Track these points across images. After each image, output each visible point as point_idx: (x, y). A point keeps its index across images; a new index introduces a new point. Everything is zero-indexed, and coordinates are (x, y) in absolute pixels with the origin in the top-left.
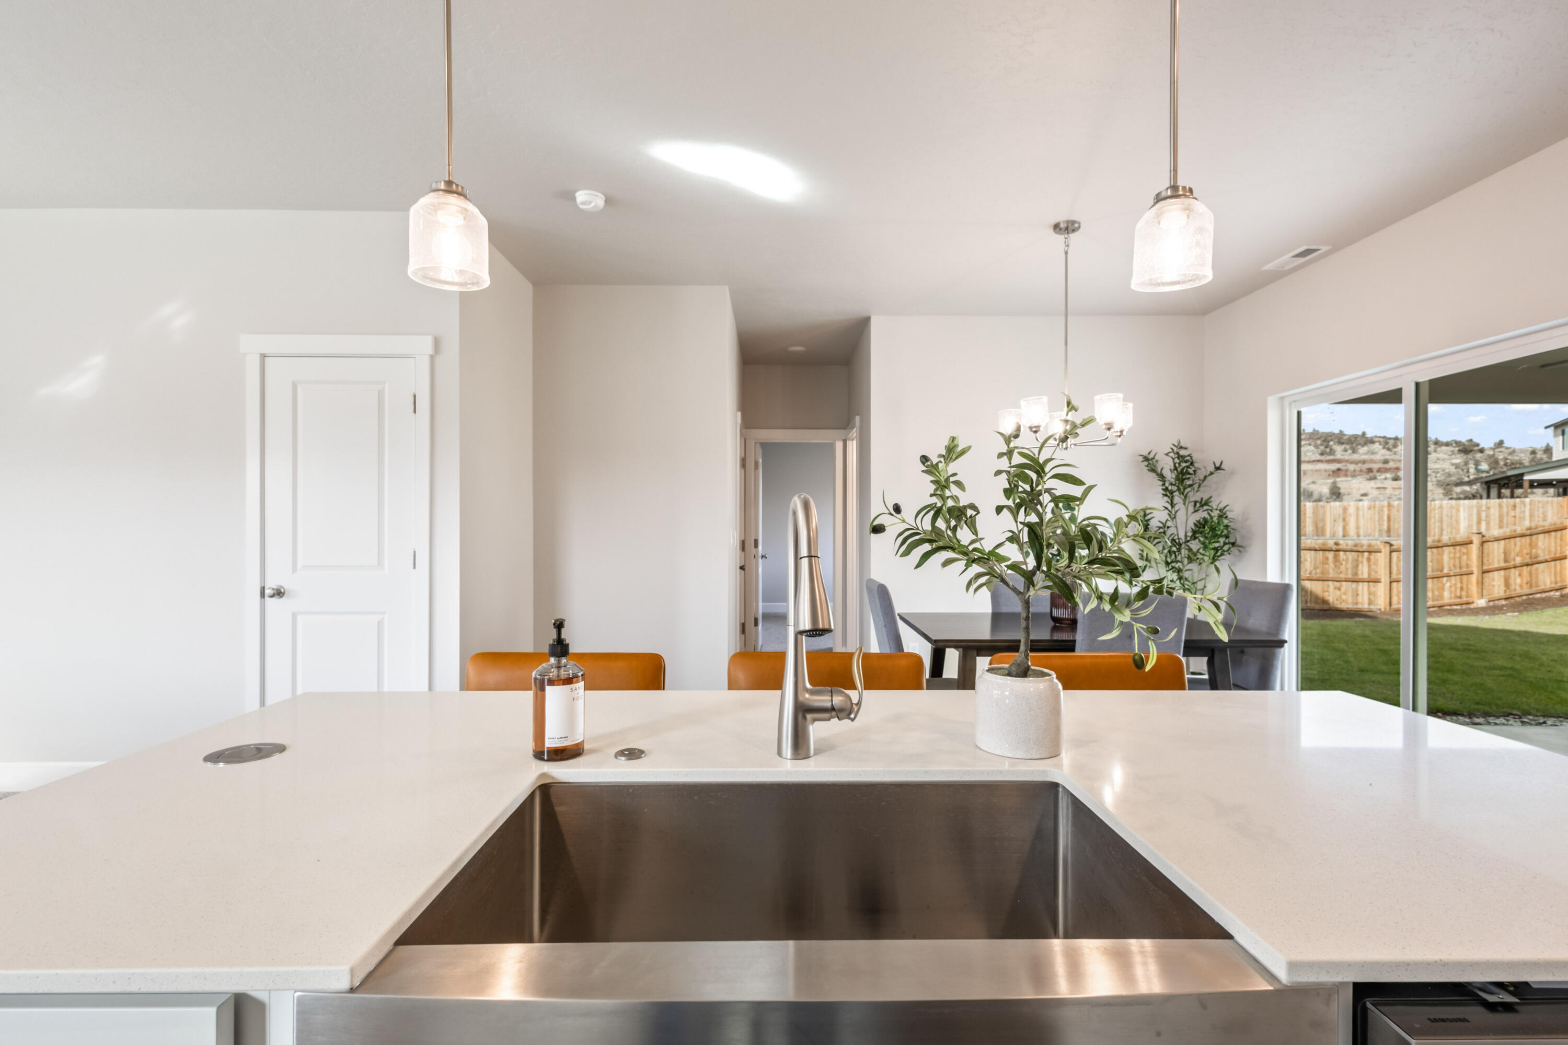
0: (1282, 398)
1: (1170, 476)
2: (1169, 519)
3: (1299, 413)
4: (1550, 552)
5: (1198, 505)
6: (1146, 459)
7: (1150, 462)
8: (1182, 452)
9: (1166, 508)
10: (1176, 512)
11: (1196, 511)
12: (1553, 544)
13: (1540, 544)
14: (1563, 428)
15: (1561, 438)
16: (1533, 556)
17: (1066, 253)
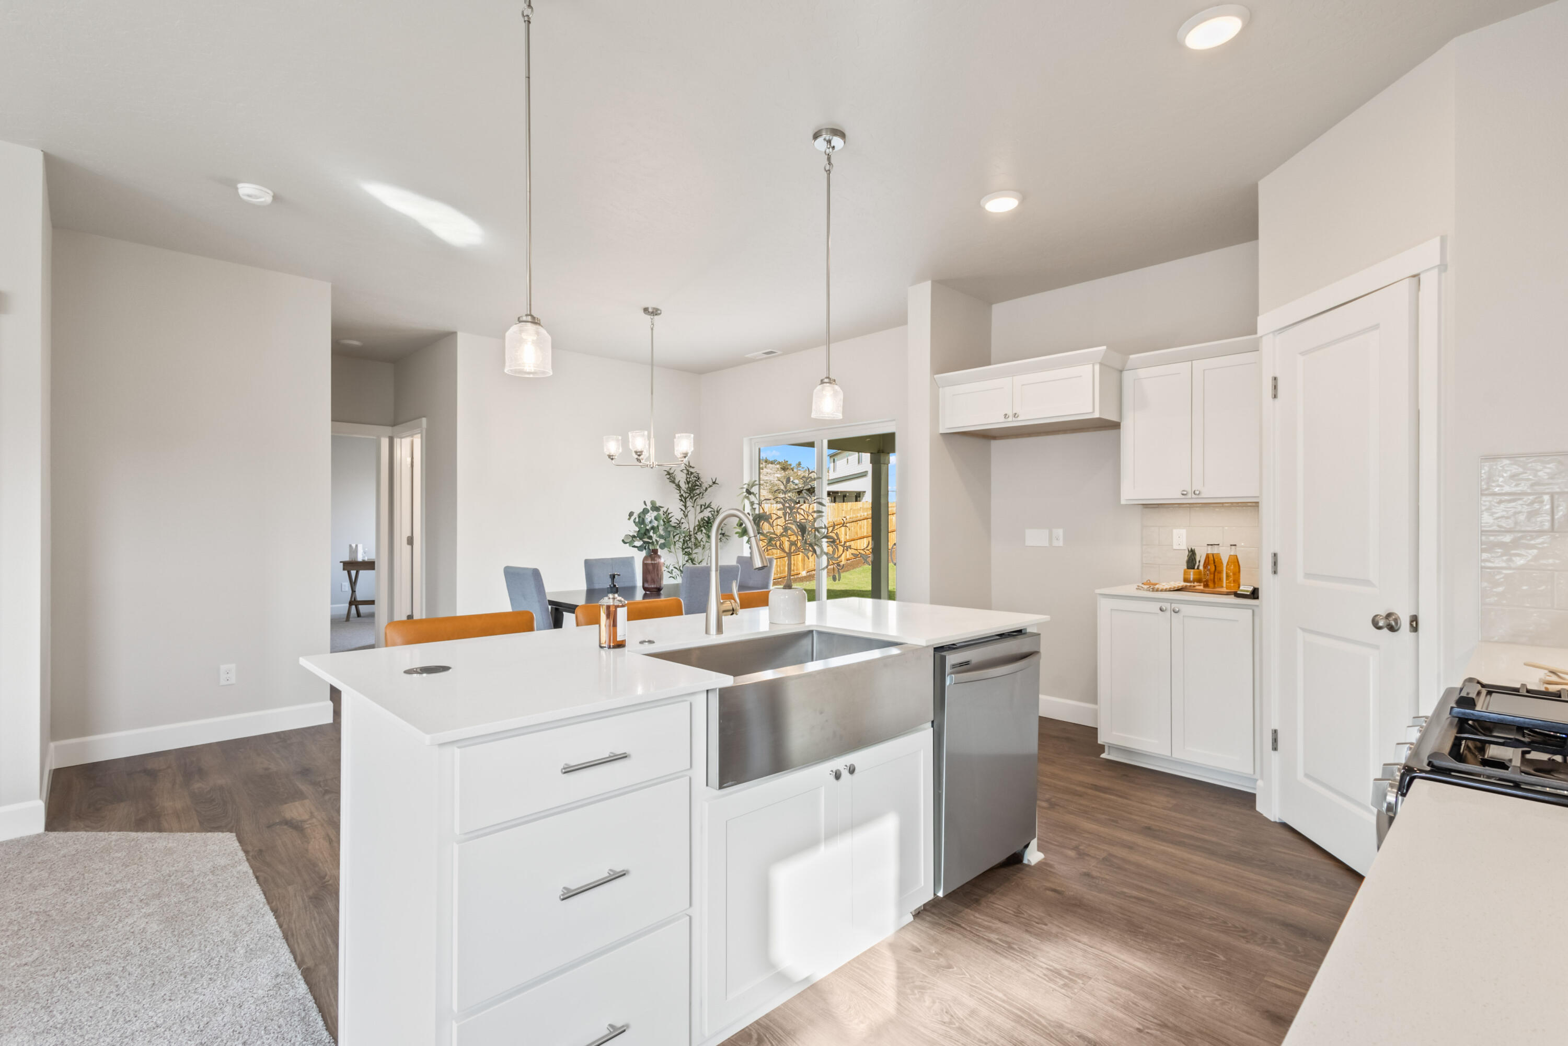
0: (751, 439)
1: (684, 486)
2: (683, 517)
3: (760, 448)
5: (703, 507)
6: (669, 474)
7: (671, 476)
8: (691, 470)
9: (682, 510)
10: (688, 512)
11: (701, 512)
14: (834, 457)
17: (652, 329)
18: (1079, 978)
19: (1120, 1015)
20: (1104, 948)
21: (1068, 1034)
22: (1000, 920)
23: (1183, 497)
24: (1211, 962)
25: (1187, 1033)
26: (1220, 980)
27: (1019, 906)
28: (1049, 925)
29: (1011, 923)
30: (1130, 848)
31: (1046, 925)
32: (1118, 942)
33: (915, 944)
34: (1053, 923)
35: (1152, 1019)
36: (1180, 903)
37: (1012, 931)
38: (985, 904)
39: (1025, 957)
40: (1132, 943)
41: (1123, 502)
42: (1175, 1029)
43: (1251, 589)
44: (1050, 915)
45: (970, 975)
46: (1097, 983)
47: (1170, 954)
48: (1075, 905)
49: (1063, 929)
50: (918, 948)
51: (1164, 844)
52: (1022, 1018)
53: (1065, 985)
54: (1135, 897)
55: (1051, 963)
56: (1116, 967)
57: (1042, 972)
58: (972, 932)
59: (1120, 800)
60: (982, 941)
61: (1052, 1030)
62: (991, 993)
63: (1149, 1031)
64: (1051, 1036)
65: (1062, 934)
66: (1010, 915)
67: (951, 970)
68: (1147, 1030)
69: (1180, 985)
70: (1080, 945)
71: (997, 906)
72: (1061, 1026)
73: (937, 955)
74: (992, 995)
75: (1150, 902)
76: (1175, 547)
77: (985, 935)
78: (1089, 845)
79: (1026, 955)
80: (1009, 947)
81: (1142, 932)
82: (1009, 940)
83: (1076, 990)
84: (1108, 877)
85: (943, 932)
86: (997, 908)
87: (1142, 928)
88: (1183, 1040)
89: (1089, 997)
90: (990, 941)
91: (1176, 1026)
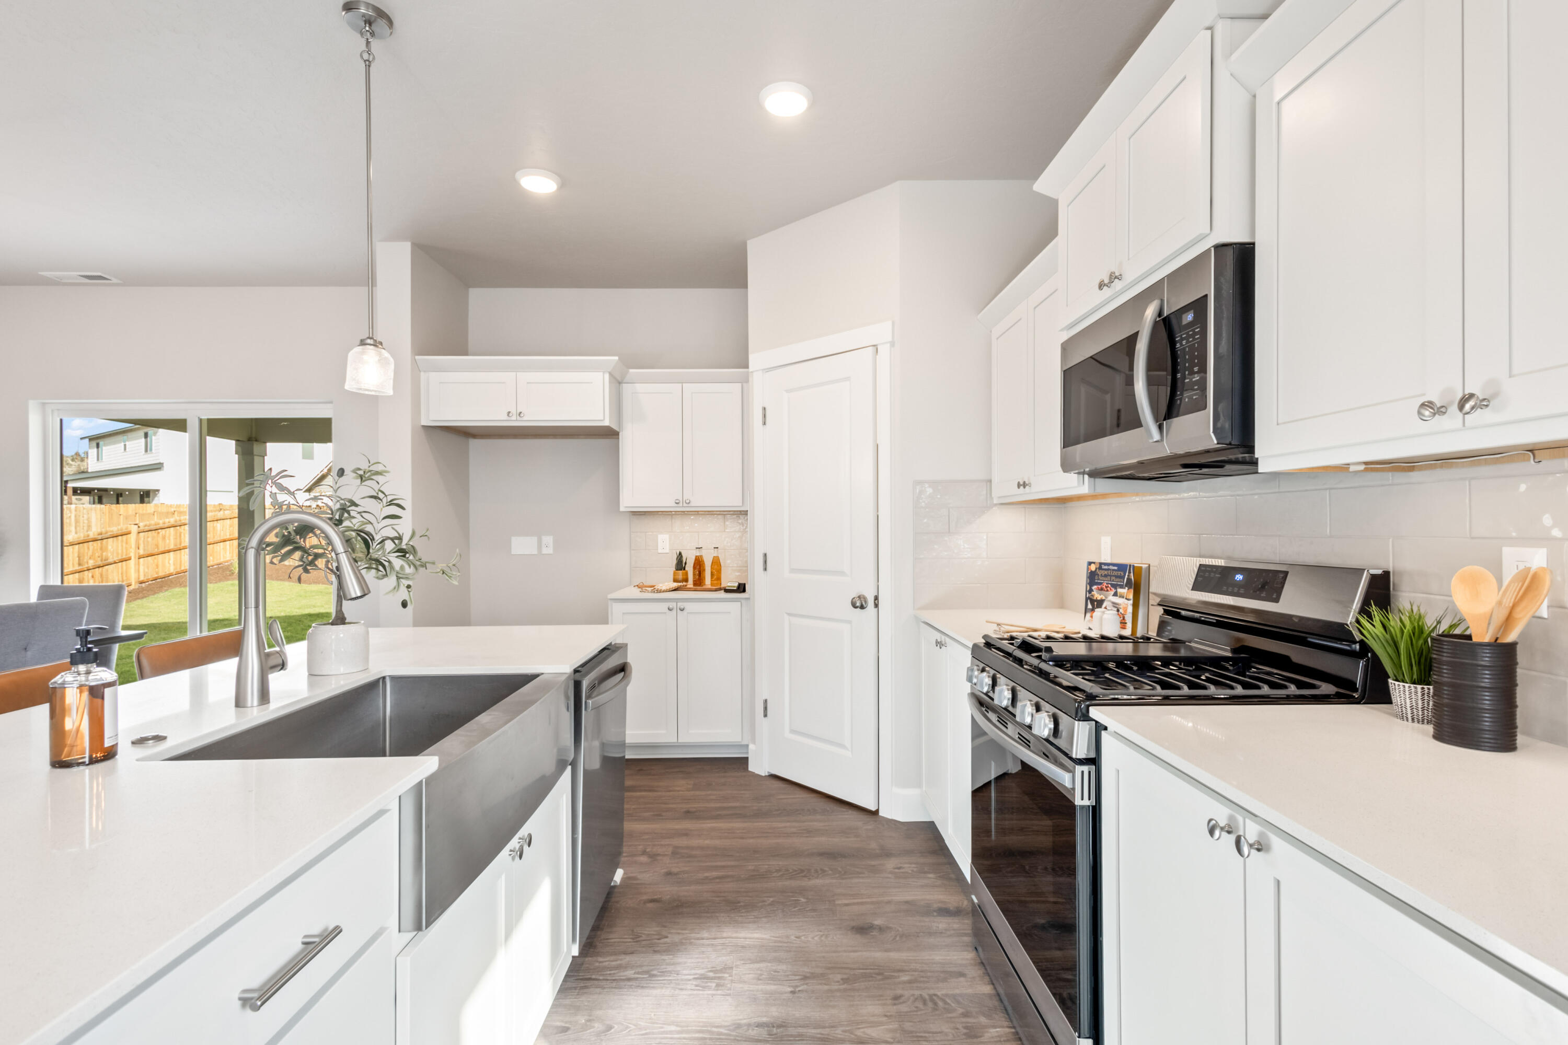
0: (44, 404)
3: (61, 420)
4: (118, 554)
12: (120, 548)
13: (110, 547)
14: (98, 441)
15: (95, 450)
16: (104, 558)
18: (724, 973)
19: (773, 987)
20: (725, 935)
21: (748, 1030)
22: (625, 953)
23: (676, 505)
24: (799, 908)
25: (823, 975)
26: (813, 919)
27: (633, 931)
28: (669, 935)
29: (636, 950)
30: (686, 835)
31: (667, 937)
32: (730, 923)
33: (559, 1024)
34: (672, 933)
35: (794, 977)
36: (750, 868)
37: (642, 959)
38: (601, 944)
39: (670, 978)
40: (740, 919)
41: (622, 509)
42: (813, 976)
43: (736, 584)
44: (665, 927)
45: (635, 1025)
46: (739, 969)
47: (771, 915)
48: (677, 906)
49: (683, 934)
50: (565, 1027)
51: (707, 821)
52: (705, 1039)
53: (718, 985)
54: (717, 878)
55: (693, 972)
56: (743, 947)
57: (692, 984)
58: (608, 980)
59: (650, 794)
60: (622, 983)
61: (734, 1033)
62: (664, 1031)
63: (799, 989)
64: (738, 1040)
65: (686, 939)
66: (630, 944)
67: (612, 1030)
68: (797, 989)
69: (793, 938)
70: (705, 942)
71: (613, 940)
72: (738, 1026)
73: (588, 1023)
74: (666, 1032)
75: (732, 876)
76: (660, 551)
77: (623, 976)
78: (654, 845)
79: (670, 976)
80: (649, 976)
81: (741, 906)
82: (645, 969)
83: (729, 986)
84: (686, 869)
85: (578, 995)
86: (615, 942)
87: (739, 902)
88: (823, 982)
89: (741, 985)
90: (629, 979)
91: (812, 973)
